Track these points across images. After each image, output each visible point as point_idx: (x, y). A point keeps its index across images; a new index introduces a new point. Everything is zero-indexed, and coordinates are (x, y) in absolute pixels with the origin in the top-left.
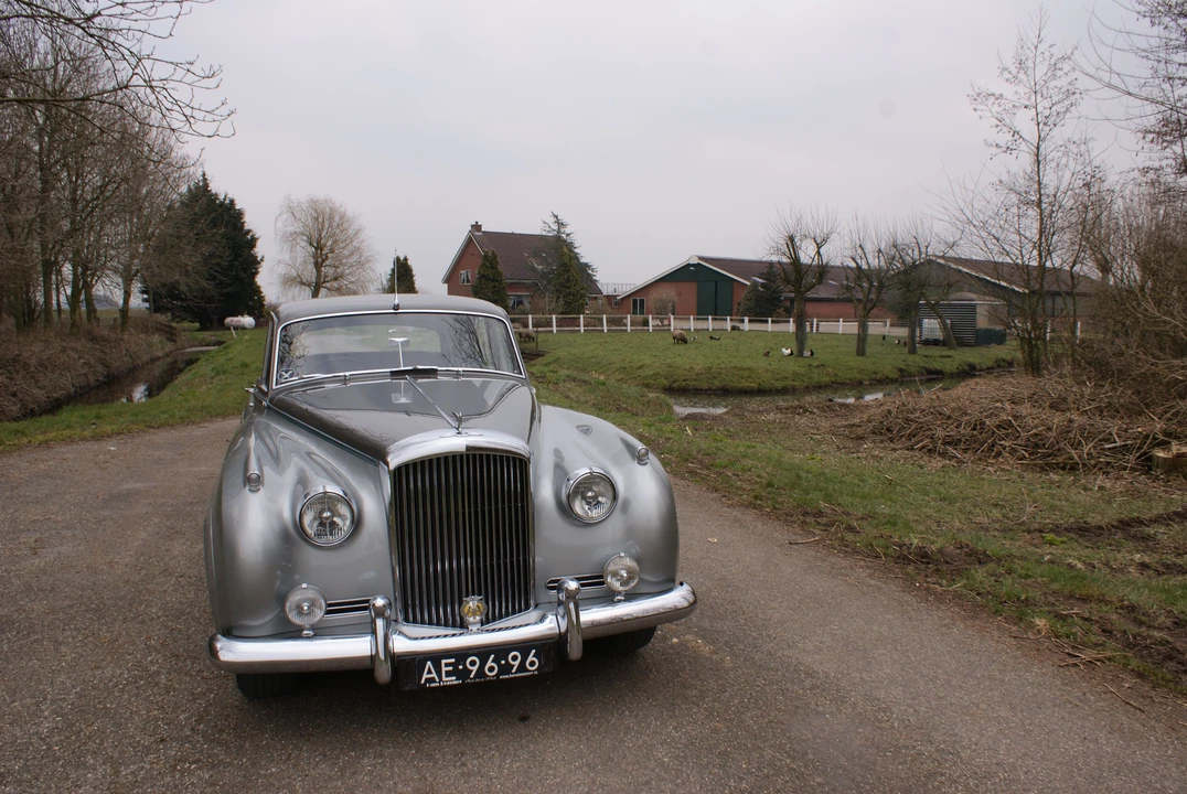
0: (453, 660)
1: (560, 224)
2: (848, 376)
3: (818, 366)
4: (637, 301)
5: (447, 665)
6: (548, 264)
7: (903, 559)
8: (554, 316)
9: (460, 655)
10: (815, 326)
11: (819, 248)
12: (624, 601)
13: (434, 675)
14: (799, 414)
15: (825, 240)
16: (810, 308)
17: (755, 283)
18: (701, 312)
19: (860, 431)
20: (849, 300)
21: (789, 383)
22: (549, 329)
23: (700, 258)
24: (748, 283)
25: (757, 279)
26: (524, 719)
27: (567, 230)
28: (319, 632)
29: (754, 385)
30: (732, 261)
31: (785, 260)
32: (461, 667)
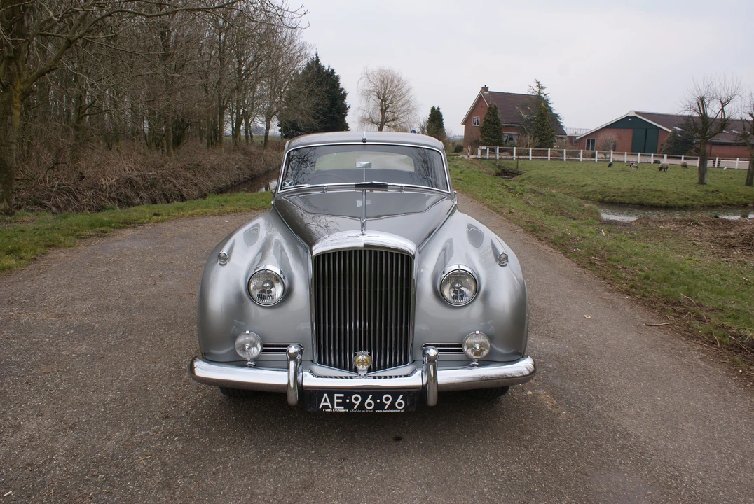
0: (343, 395)
1: (541, 88)
2: (737, 200)
3: (713, 192)
4: (589, 141)
5: (338, 398)
6: (531, 114)
7: (735, 348)
8: (531, 149)
9: (348, 392)
10: (717, 162)
11: (723, 106)
12: (477, 366)
13: (329, 404)
14: (689, 225)
15: (728, 101)
16: (715, 149)
17: (675, 131)
18: (634, 150)
19: (732, 242)
20: (744, 145)
21: (689, 202)
22: (527, 157)
23: (637, 113)
24: (670, 131)
25: (677, 128)
26: (397, 439)
27: (545, 92)
28: (258, 364)
29: (663, 203)
30: (659, 115)
31: (695, 114)
32: (348, 401)
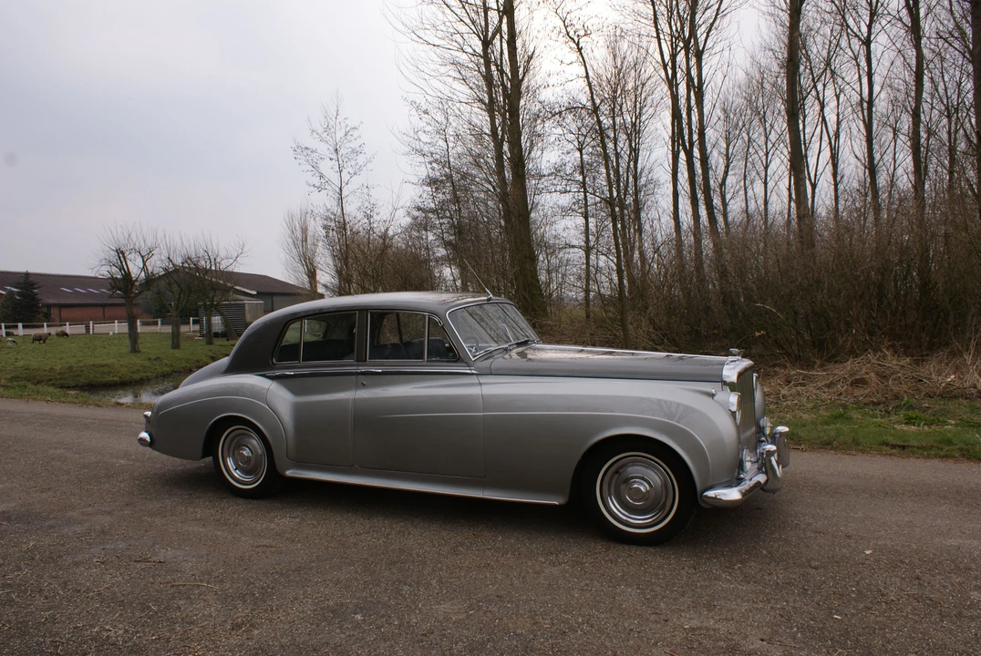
10: (91, 328)
11: (145, 262)
15: (149, 254)
17: (11, 293)
24: (4, 293)
25: (13, 289)
